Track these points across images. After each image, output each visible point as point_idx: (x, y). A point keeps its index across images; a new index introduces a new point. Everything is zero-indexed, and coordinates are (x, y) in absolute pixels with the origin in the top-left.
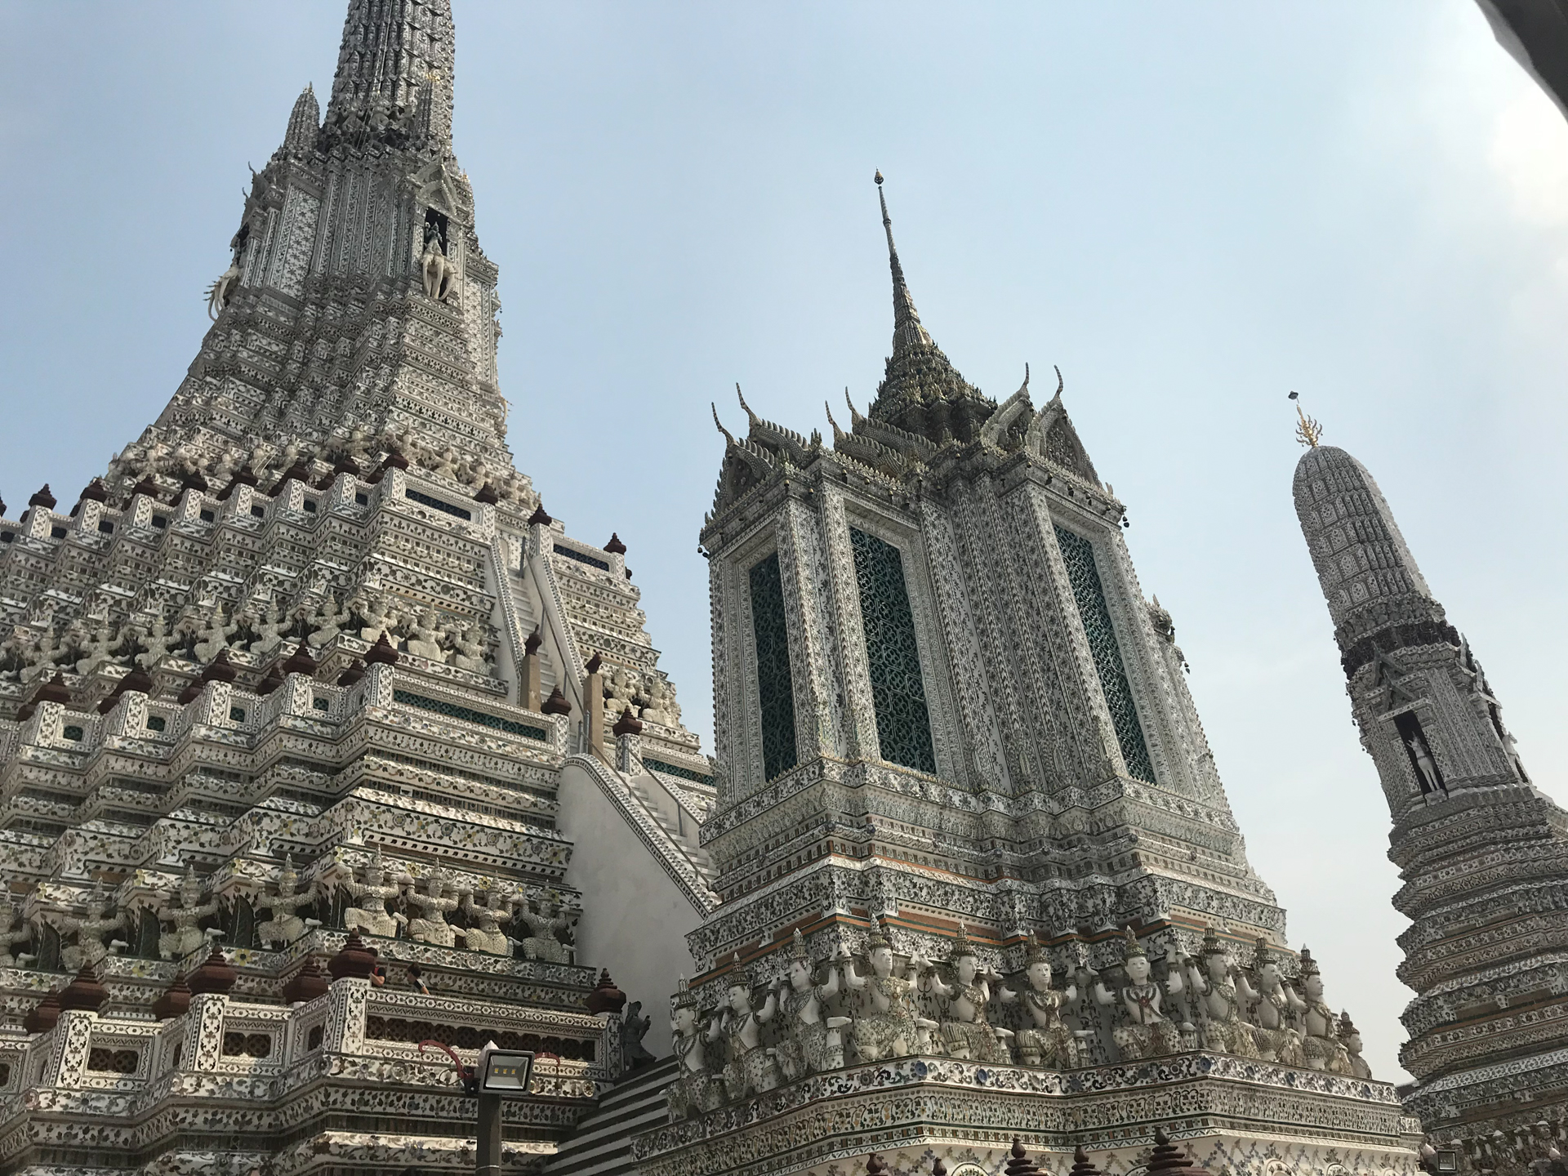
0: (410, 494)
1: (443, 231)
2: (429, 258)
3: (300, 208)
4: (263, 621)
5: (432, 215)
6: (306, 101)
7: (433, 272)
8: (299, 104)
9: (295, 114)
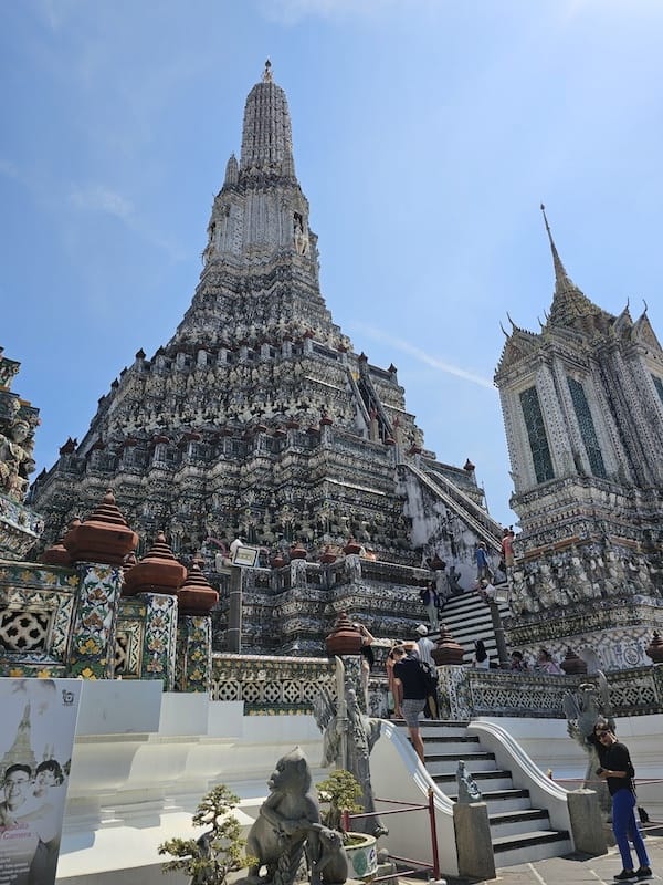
0: (315, 349)
1: (301, 222)
2: (297, 236)
3: (237, 212)
4: (265, 406)
5: (297, 216)
6: (233, 160)
7: (300, 244)
8: (229, 162)
9: (229, 168)
